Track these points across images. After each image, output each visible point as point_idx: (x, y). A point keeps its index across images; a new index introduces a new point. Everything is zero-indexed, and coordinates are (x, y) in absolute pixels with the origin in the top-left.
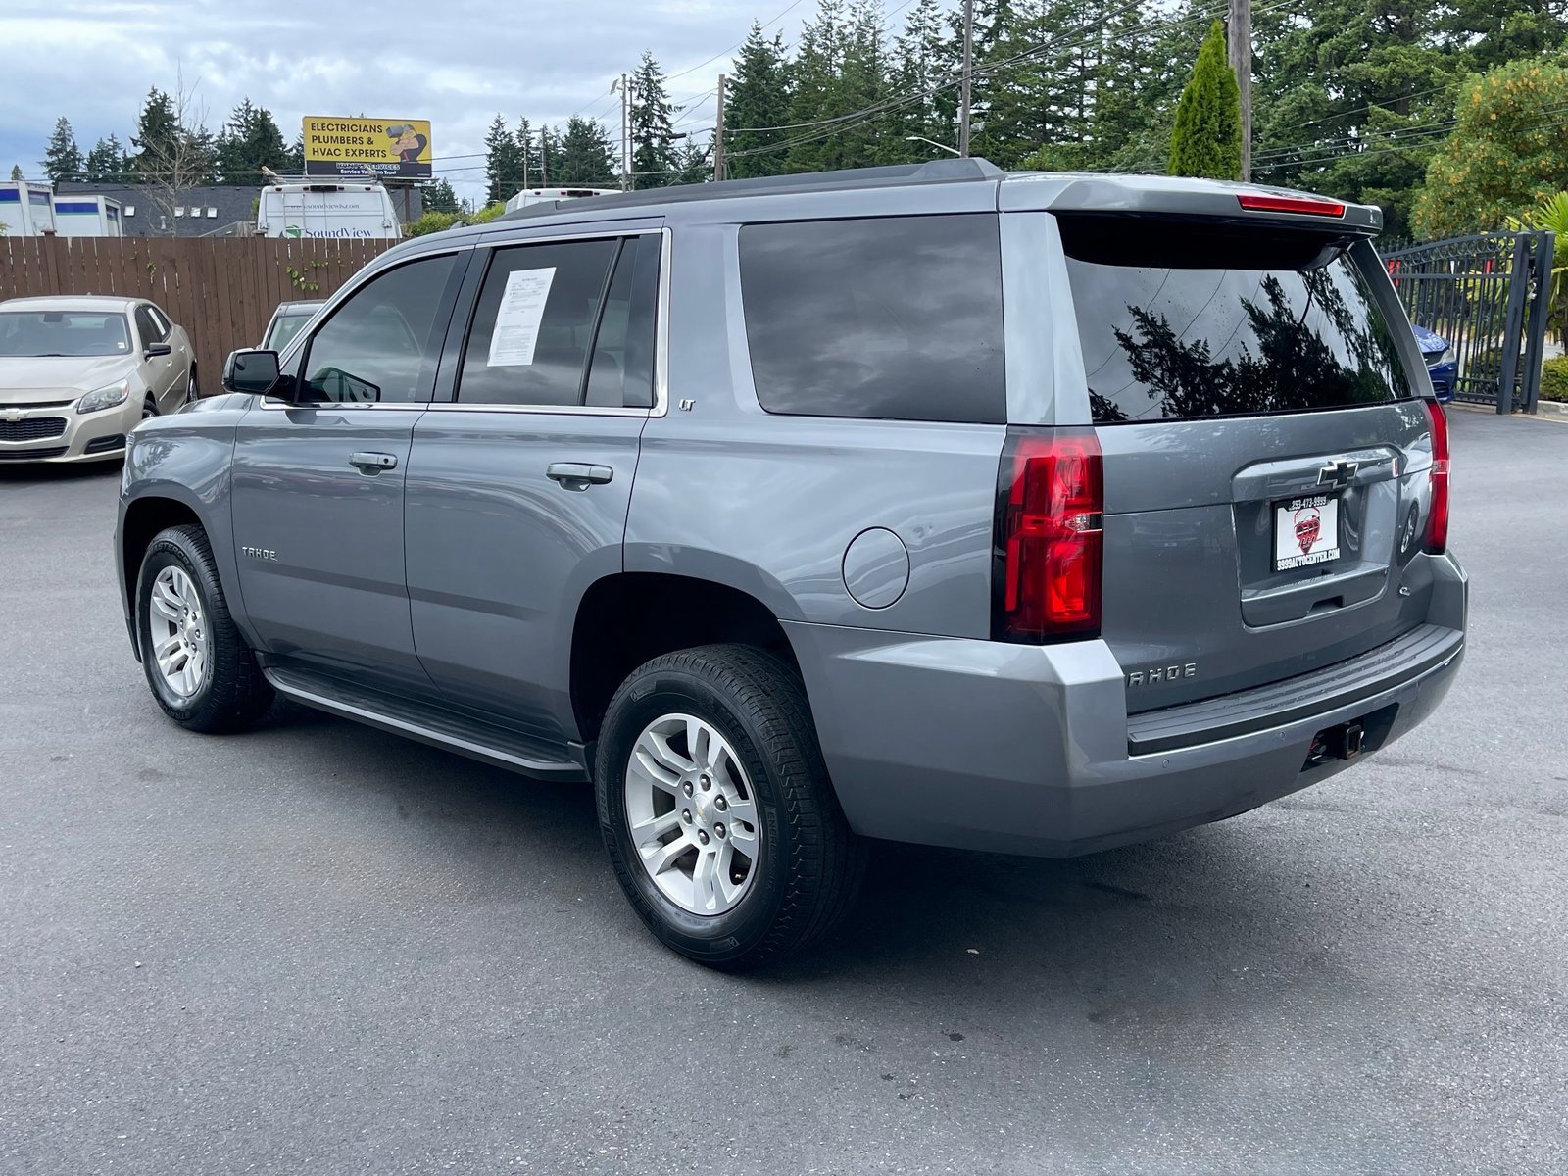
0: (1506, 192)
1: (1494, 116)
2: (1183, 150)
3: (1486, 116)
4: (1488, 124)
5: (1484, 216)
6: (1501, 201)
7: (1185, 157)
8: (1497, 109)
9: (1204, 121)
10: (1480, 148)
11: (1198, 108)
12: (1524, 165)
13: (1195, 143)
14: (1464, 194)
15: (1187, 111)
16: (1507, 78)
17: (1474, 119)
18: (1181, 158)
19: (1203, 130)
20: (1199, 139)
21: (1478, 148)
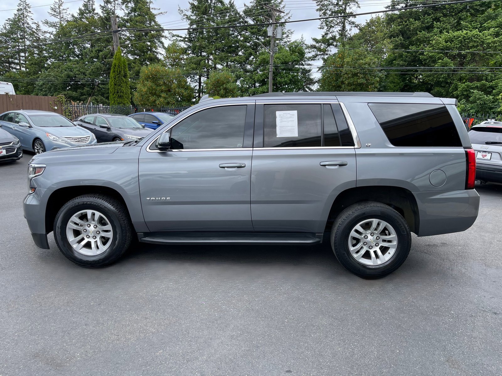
0: (155, 94)
1: (151, 76)
2: (115, 79)
3: (149, 76)
4: (150, 78)
5: (151, 99)
6: (154, 96)
7: (116, 81)
8: (151, 74)
9: (120, 72)
10: (149, 83)
11: (118, 68)
12: (158, 88)
13: (118, 77)
14: (146, 94)
15: (115, 68)
16: (153, 68)
17: (146, 76)
18: (115, 81)
19: (120, 74)
20: (119, 76)
21: (148, 83)
